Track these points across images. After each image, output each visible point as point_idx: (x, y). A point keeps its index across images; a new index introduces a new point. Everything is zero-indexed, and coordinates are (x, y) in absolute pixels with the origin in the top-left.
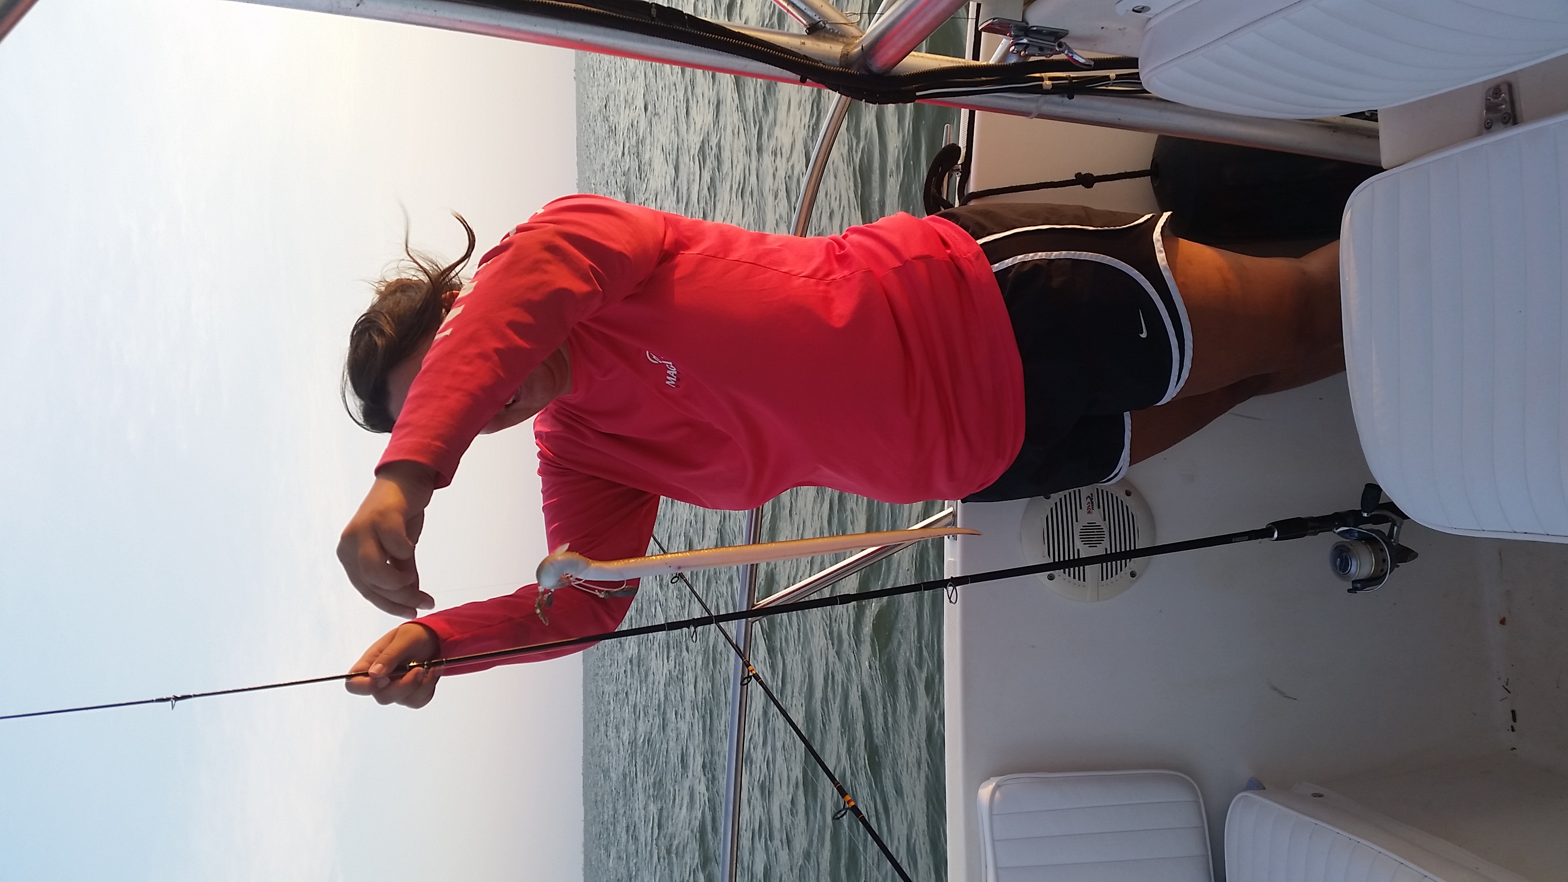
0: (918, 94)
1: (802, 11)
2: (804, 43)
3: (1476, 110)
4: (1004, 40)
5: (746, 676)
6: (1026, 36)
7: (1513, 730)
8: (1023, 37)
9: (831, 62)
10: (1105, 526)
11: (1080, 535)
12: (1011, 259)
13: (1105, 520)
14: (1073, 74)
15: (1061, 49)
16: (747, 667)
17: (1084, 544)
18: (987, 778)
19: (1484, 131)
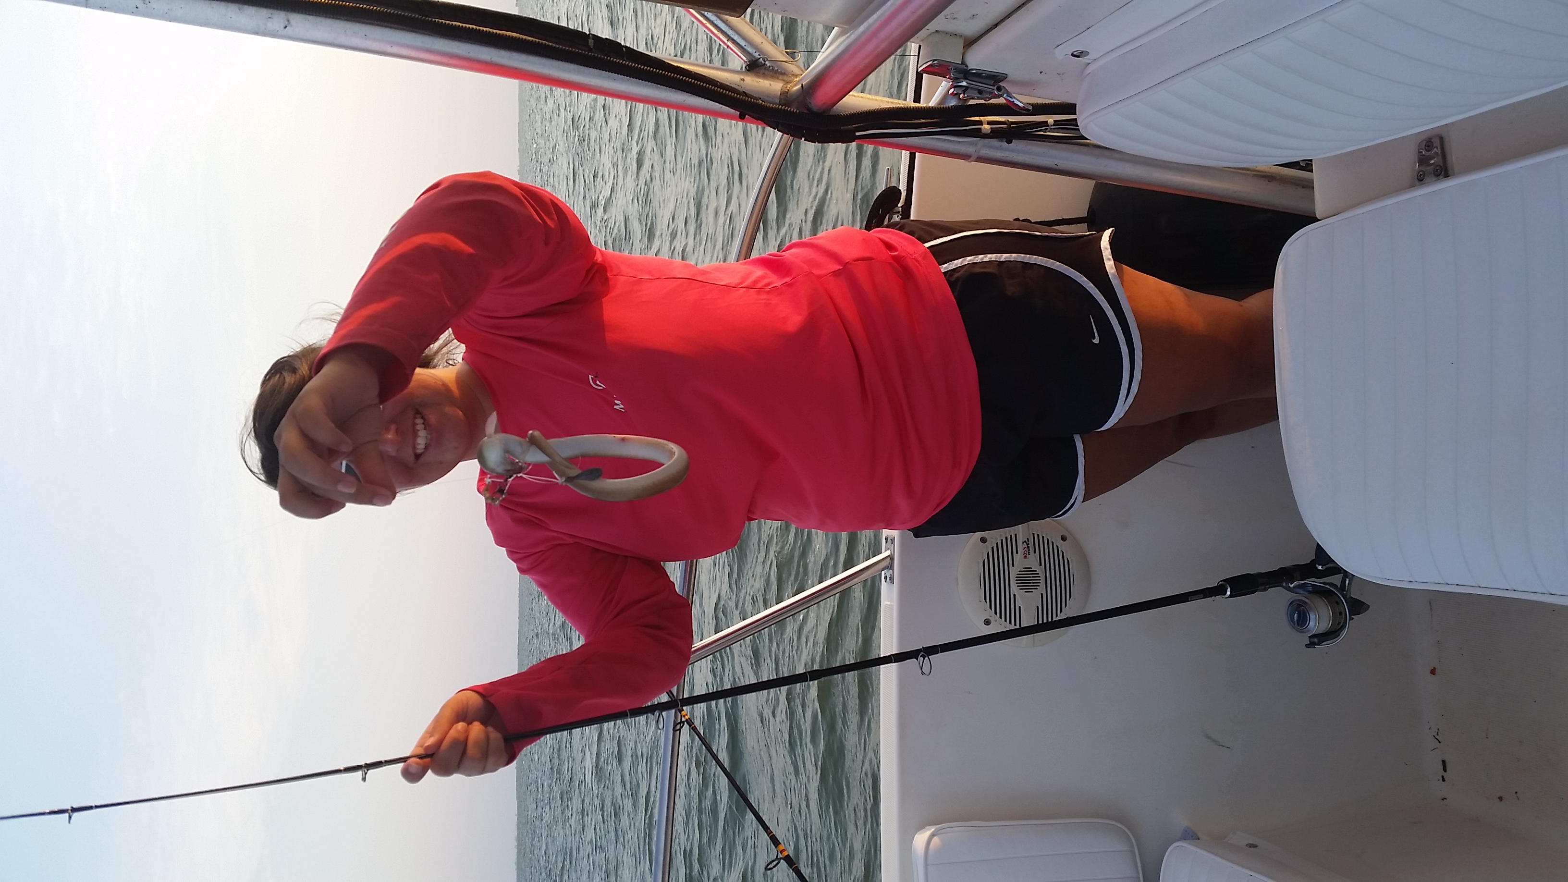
0: (857, 134)
1: (742, 47)
2: (743, 80)
3: (1408, 162)
4: (944, 82)
5: (679, 721)
6: (966, 78)
7: (1444, 780)
8: (962, 80)
9: (770, 99)
10: (1040, 571)
11: (1016, 580)
12: (960, 260)
13: (1041, 565)
14: (1012, 119)
15: (1000, 93)
16: (680, 712)
17: (1020, 589)
18: (921, 827)
19: (1417, 182)
